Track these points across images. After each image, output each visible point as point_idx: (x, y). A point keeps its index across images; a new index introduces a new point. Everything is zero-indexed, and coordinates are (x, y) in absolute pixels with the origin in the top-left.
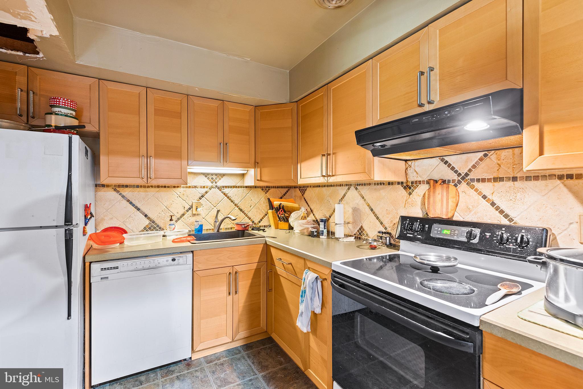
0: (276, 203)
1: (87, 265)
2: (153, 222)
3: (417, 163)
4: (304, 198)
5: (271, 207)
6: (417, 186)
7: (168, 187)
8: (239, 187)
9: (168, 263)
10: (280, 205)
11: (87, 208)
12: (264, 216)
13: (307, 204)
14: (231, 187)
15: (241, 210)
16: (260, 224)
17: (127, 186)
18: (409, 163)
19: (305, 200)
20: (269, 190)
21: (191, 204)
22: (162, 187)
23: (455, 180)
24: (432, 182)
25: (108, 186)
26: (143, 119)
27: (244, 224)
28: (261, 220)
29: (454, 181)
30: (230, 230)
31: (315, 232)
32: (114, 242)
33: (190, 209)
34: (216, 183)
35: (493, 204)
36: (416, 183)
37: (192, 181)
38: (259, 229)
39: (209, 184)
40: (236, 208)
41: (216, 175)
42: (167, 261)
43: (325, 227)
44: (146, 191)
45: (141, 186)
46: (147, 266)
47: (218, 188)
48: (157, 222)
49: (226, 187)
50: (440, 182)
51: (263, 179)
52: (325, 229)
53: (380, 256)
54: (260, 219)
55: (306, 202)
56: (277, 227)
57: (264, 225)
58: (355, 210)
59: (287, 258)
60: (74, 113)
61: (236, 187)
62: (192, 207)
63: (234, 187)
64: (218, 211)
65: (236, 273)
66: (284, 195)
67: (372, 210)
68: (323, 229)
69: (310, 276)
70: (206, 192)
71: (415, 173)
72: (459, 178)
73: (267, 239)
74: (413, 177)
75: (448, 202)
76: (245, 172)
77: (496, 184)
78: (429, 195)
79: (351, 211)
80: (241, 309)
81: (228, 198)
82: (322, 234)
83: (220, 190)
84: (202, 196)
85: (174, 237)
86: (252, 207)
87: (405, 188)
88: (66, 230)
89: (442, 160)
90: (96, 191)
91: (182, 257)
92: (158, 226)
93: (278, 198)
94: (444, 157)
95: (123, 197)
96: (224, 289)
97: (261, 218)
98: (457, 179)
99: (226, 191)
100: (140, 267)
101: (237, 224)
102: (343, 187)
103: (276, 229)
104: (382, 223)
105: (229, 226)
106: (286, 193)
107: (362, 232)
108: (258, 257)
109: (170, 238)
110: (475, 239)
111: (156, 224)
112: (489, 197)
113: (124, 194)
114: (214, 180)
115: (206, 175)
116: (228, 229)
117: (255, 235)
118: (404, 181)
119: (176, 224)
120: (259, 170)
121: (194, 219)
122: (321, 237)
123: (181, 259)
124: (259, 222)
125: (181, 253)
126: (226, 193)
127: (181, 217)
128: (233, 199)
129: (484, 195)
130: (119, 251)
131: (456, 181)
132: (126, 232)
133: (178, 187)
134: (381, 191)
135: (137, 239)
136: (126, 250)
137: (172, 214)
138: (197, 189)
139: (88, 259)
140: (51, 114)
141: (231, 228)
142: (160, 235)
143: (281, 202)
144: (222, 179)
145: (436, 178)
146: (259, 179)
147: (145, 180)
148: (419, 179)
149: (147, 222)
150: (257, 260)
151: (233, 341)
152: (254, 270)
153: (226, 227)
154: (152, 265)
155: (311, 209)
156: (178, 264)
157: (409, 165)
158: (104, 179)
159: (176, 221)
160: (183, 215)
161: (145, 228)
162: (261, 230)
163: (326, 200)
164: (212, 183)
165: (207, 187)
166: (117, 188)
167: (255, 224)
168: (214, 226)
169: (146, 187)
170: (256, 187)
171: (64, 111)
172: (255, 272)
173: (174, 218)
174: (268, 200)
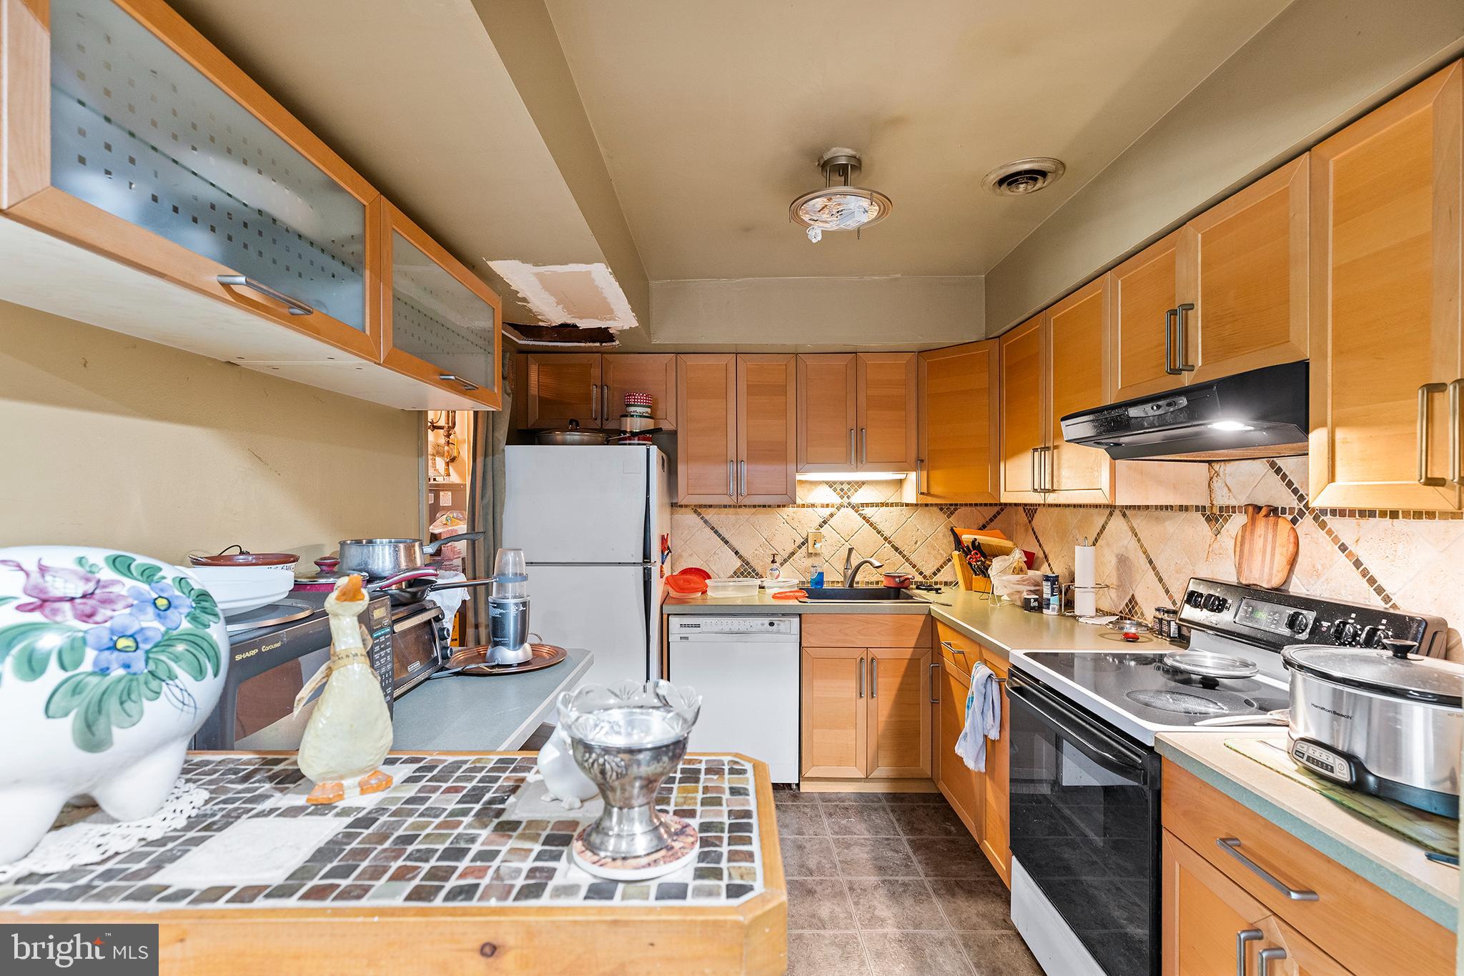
0: (967, 538)
1: (665, 617)
2: (748, 563)
3: (1230, 467)
4: (1033, 530)
5: (958, 543)
6: (1230, 516)
7: (770, 506)
8: (892, 505)
9: (763, 628)
10: (973, 542)
11: (664, 540)
12: (945, 563)
13: (1038, 541)
14: (877, 505)
15: (896, 549)
16: (936, 579)
17: (710, 506)
18: (1216, 466)
19: (1035, 533)
20: (956, 510)
21: (805, 536)
22: (759, 506)
23: (1294, 508)
24: (1251, 509)
25: (686, 506)
26: (732, 404)
27: (899, 577)
28: (939, 570)
29: (1292, 510)
30: (875, 586)
31: (1032, 600)
32: (695, 590)
34: (848, 497)
35: (1358, 564)
36: (1227, 511)
37: (802, 496)
38: (929, 589)
39: (837, 500)
40: (887, 545)
41: (849, 483)
42: (763, 625)
43: (1052, 591)
44: (737, 514)
45: (729, 506)
46: (735, 629)
47: (853, 507)
48: (752, 564)
49: (867, 505)
50: (1264, 512)
51: (934, 490)
52: (1052, 595)
53: (1126, 654)
54: (935, 568)
55: (1036, 537)
56: (969, 587)
57: (945, 580)
58: (1123, 562)
59: (959, 643)
60: (649, 410)
61: (887, 505)
62: (807, 540)
63: (883, 505)
64: (850, 550)
65: (872, 659)
66: (991, 520)
67: (1151, 562)
68: (1049, 596)
69: (980, 672)
70: (832, 515)
71: (1226, 490)
72: (1301, 506)
73: (932, 606)
74: (1222, 499)
75: (1273, 555)
76: (903, 477)
77: (1363, 522)
78: (1243, 537)
79: (1114, 561)
81: (871, 525)
82: (1048, 605)
83: (857, 511)
84: (825, 522)
85: (776, 590)
86: (918, 543)
87: (1208, 520)
88: (644, 569)
89: (1273, 465)
90: (672, 514)
91: (784, 621)
92: (754, 571)
93: (976, 527)
94: (1275, 459)
95: (706, 522)
96: (852, 684)
97: (938, 565)
98: (1297, 507)
99: (868, 511)
100: (727, 629)
101: (887, 576)
102: (1102, 510)
103: (967, 589)
104: (1167, 591)
105: (874, 579)
106: (995, 516)
107: (1133, 607)
108: (915, 638)
109: (770, 592)
110: (1304, 633)
111: (751, 567)
112: (1351, 548)
113: (707, 518)
114: (846, 493)
115: (831, 484)
116: (872, 583)
117: (911, 598)
118: (1208, 505)
119: (782, 569)
120: (925, 473)
121: (809, 562)
122: (1045, 611)
123: (782, 624)
124: (935, 574)
125: (783, 615)
126: (867, 516)
127: (789, 557)
128: (880, 527)
129: (1343, 544)
130: (700, 602)
131: (1296, 511)
132: (709, 577)
133: (784, 506)
134: (1167, 523)
135: (724, 588)
136: (709, 603)
137: (775, 552)
138: (815, 509)
139: (667, 609)
140: (626, 416)
141: (877, 583)
142: (756, 586)
143: (976, 537)
144: (860, 491)
145: (1261, 502)
146: (923, 490)
147: (734, 497)
148: (1233, 502)
149: (738, 563)
150: (912, 643)
151: (867, 779)
152: (906, 661)
153: (866, 580)
154: (743, 629)
155: (1044, 553)
156: (778, 632)
157: (1216, 472)
158: (682, 498)
159: (782, 564)
160: (793, 554)
161: (735, 573)
162: (931, 590)
163: (1071, 536)
164: (842, 497)
165: (833, 506)
166: (697, 509)
167: (925, 577)
168: (845, 576)
169: (735, 507)
170: (927, 505)
171: (640, 410)
172: (909, 664)
173: (778, 559)
174: (952, 530)
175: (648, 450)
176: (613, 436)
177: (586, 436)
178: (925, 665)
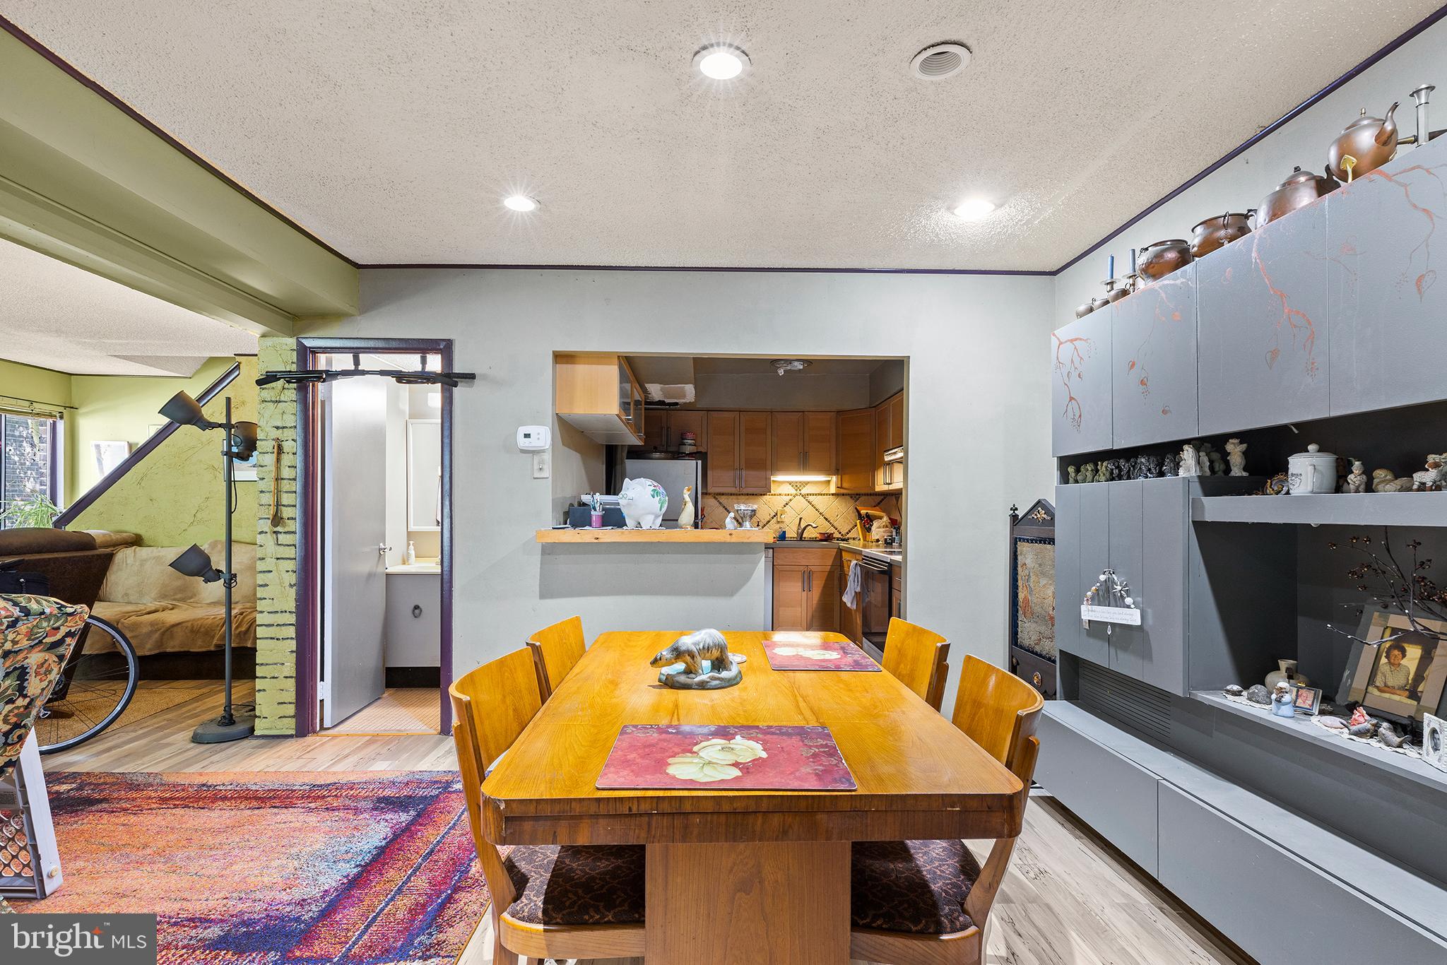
0: (863, 512)
4: (896, 504)
5: (860, 516)
7: (756, 494)
8: (824, 495)
10: (866, 514)
12: (854, 528)
14: (816, 495)
15: (826, 519)
16: (848, 536)
17: (723, 494)
20: (859, 497)
21: (775, 512)
22: (750, 494)
25: (712, 494)
26: (737, 438)
27: (827, 533)
28: (850, 531)
30: (814, 539)
31: (889, 540)
33: (775, 516)
34: (800, 490)
37: (774, 489)
38: (843, 540)
39: (794, 492)
40: (821, 517)
41: (800, 482)
44: (738, 499)
45: (734, 494)
47: (803, 496)
49: (810, 495)
51: (845, 486)
54: (848, 530)
57: (852, 536)
60: (693, 441)
61: (821, 495)
62: (777, 514)
63: (819, 494)
64: (801, 519)
65: (811, 571)
66: (876, 502)
69: (853, 564)
70: (791, 500)
76: (829, 479)
80: (814, 606)
81: (813, 506)
82: (896, 541)
83: (804, 498)
84: (787, 504)
86: (839, 516)
93: (869, 505)
95: (720, 503)
96: (800, 584)
99: (811, 498)
101: (821, 533)
103: (864, 541)
105: (813, 534)
106: (881, 501)
108: (832, 561)
113: (721, 501)
114: (798, 488)
115: (790, 483)
119: (763, 530)
120: (840, 476)
121: (778, 526)
122: (894, 544)
124: (848, 533)
126: (810, 501)
127: (767, 524)
128: (817, 507)
133: (764, 495)
138: (781, 496)
140: (683, 445)
141: (815, 537)
143: (868, 511)
144: (806, 487)
146: (840, 486)
147: (738, 488)
150: (830, 563)
152: (827, 573)
153: (809, 534)
158: (710, 490)
159: (763, 527)
160: (769, 522)
164: (796, 490)
165: (791, 495)
166: (717, 496)
167: (842, 535)
168: (797, 534)
169: (737, 495)
170: (843, 495)
171: (689, 441)
172: (828, 574)
173: (761, 524)
174: (856, 508)
175: (697, 463)
176: (677, 455)
177: (663, 455)
178: (837, 575)
